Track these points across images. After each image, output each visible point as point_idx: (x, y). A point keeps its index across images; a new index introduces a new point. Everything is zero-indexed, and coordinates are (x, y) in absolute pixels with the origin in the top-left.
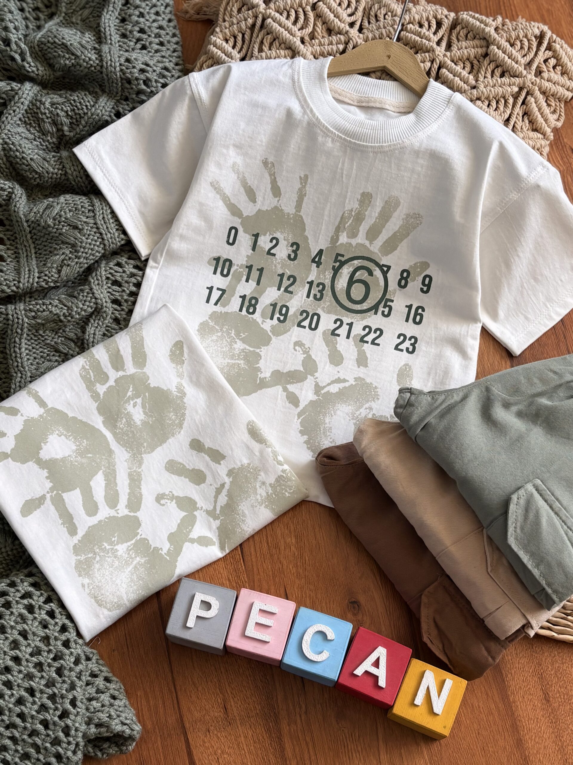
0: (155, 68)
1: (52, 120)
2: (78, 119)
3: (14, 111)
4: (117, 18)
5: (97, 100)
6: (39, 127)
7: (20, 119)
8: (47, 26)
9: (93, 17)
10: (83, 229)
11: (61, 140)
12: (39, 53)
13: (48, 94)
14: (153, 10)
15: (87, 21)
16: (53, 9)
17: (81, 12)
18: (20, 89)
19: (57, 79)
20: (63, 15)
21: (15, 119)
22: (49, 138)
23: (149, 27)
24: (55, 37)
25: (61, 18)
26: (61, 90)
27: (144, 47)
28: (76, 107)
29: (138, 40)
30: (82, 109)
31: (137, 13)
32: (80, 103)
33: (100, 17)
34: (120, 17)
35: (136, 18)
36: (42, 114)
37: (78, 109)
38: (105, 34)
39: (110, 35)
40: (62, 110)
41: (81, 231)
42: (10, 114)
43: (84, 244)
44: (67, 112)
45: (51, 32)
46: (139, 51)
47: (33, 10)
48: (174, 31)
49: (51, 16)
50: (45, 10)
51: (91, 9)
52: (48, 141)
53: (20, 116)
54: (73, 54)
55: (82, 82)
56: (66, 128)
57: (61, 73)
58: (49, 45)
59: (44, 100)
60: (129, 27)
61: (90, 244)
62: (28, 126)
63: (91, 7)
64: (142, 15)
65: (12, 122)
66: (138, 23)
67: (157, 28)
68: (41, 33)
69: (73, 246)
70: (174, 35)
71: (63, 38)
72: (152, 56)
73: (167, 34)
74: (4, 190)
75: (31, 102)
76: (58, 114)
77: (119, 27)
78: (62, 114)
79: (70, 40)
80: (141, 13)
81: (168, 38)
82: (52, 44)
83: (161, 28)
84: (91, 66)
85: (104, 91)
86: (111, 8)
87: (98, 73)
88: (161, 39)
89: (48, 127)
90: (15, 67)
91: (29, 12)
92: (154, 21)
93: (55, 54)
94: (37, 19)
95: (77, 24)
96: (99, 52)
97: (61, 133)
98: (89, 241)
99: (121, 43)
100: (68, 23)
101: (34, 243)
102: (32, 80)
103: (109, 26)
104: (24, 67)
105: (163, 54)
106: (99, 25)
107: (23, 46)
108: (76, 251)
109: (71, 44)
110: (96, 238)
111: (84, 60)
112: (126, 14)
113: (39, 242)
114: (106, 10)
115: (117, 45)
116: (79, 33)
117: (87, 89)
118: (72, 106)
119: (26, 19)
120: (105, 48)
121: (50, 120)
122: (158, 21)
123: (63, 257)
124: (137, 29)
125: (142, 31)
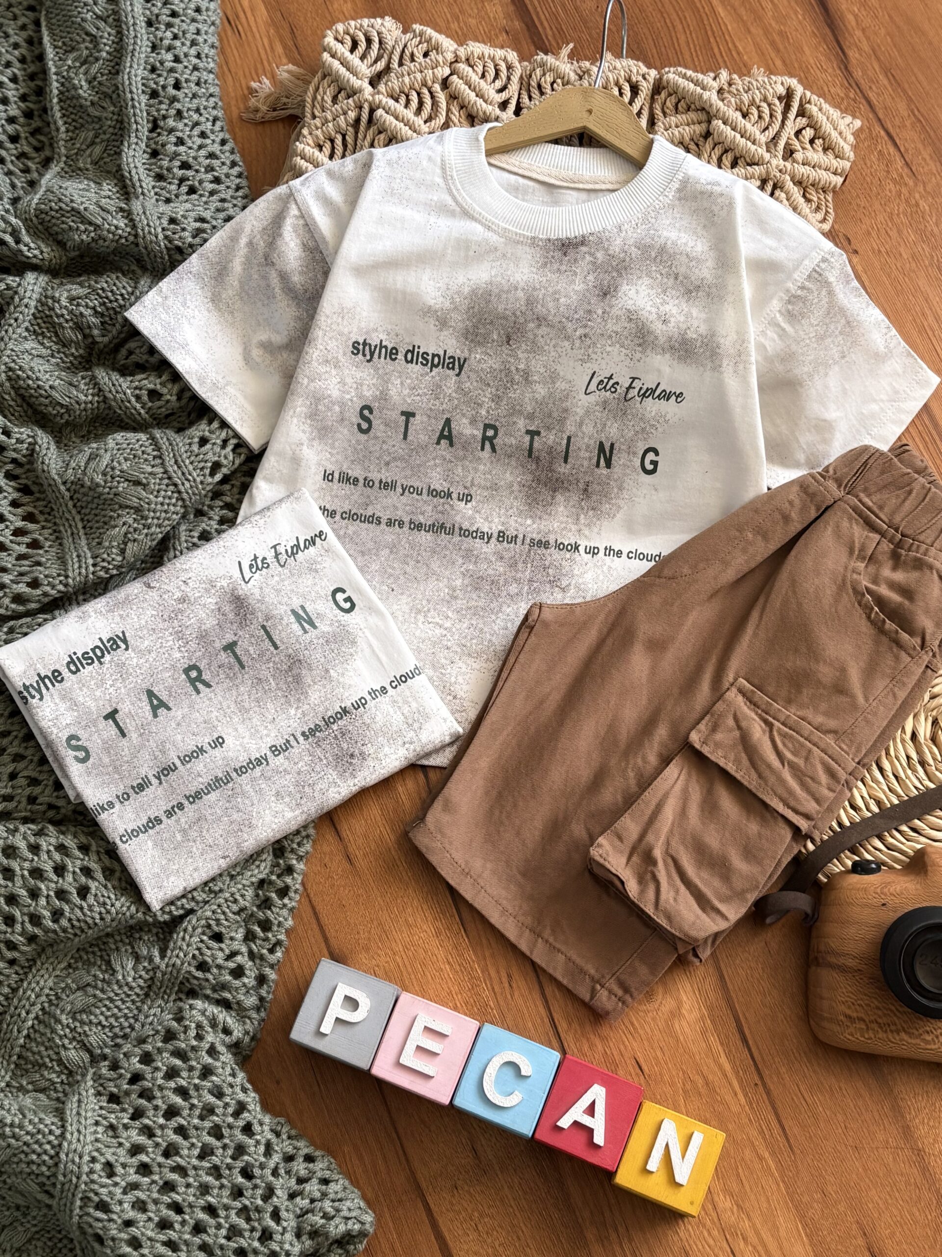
0: (214, 223)
1: (75, 323)
2: (113, 316)
3: (16, 320)
4: (144, 152)
5: (136, 283)
6: (57, 335)
7: (27, 329)
8: (43, 182)
9: (109, 155)
10: (148, 484)
11: (92, 349)
12: (40, 227)
13: (62, 283)
14: (196, 132)
15: (101, 163)
16: (47, 153)
17: (88, 152)
18: (19, 285)
19: (72, 259)
20: (64, 159)
21: (19, 331)
22: (73, 350)
23: (195, 158)
24: (60, 200)
25: (62, 165)
26: (80, 275)
27: (192, 190)
28: (107, 298)
29: (182, 180)
30: (117, 300)
31: (174, 140)
32: (112, 291)
33: (119, 154)
34: (149, 150)
35: (174, 148)
36: (58, 316)
37: (111, 301)
38: (131, 180)
39: (140, 180)
40: (87, 306)
41: (145, 486)
42: (10, 325)
43: (153, 506)
44: (94, 308)
45: (52, 192)
46: (185, 197)
47: (18, 158)
48: (232, 157)
49: (46, 163)
50: (34, 155)
51: (104, 144)
52: (72, 354)
53: (27, 324)
54: (90, 224)
55: (110, 259)
56: (96, 332)
57: (77, 253)
58: (53, 213)
59: (57, 295)
60: (165, 163)
61: (162, 504)
62: (40, 338)
63: (103, 141)
64: (180, 142)
65: (15, 336)
66: (176, 154)
67: (207, 158)
68: (38, 196)
69: (138, 510)
70: (234, 164)
71: (72, 201)
72: (206, 203)
73: (223, 164)
74: (22, 442)
75: (39, 301)
76: (81, 313)
77: (151, 164)
78: (88, 312)
79: (82, 203)
80: (178, 138)
81: (225, 169)
82: (57, 211)
83: (212, 156)
84: (121, 237)
85: (144, 269)
86: (134, 140)
87: (133, 246)
88: (216, 174)
89: (69, 334)
90: (8, 253)
91: (12, 162)
92: (200, 147)
93: (64, 226)
94: (26, 171)
95: (87, 170)
96: (128, 215)
97: (90, 340)
98: (160, 499)
99: (157, 190)
100: (73, 171)
101: (79, 512)
102: (35, 268)
103: (136, 167)
104: (21, 251)
105: (223, 196)
106: (119, 168)
107: (13, 220)
108: (142, 517)
109: (85, 209)
110: (169, 493)
111: (109, 231)
112: (156, 143)
113: (88, 511)
114: (126, 144)
115: (152, 193)
116: (93, 185)
117: (118, 269)
118: (101, 297)
119: (9, 173)
120: (136, 206)
121: (71, 324)
122: (206, 146)
123: (125, 528)
124: (178, 163)
125: (185, 166)
